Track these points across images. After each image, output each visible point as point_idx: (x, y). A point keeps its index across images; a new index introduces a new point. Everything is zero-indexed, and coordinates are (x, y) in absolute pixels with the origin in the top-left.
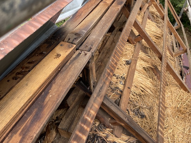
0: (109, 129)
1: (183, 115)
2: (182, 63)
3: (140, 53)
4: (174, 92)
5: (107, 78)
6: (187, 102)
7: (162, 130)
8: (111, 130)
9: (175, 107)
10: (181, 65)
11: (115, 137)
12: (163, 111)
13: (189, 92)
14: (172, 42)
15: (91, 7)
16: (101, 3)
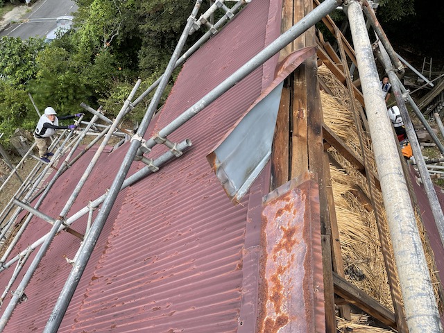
3: (331, 170)
7: (396, 294)
8: (337, 312)
15: (283, 149)
16: (295, 139)
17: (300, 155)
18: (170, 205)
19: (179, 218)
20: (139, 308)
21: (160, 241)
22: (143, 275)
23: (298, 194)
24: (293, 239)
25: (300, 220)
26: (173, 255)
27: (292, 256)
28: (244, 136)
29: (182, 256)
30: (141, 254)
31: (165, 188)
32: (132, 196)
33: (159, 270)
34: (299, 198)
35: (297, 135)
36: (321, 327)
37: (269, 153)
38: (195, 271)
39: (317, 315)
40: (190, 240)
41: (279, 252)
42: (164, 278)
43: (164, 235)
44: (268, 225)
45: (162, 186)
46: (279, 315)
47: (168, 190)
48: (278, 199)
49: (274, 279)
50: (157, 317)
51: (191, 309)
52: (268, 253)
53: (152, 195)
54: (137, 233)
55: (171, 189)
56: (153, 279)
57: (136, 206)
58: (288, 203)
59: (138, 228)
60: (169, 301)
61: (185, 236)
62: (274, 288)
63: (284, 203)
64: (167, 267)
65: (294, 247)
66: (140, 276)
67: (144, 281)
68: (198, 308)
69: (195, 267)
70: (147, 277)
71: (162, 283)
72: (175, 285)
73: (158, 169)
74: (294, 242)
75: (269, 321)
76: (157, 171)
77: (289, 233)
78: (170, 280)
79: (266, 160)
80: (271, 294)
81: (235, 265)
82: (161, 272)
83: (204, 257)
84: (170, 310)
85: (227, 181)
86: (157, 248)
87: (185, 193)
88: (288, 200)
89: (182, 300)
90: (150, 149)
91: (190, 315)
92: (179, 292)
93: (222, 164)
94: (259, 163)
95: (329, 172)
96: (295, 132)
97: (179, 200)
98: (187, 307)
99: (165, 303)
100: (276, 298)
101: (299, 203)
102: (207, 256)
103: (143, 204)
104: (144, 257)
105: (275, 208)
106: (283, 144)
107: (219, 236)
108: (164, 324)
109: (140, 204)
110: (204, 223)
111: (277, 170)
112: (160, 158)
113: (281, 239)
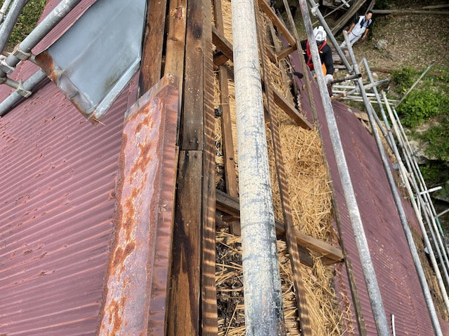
0: (223, 230)
1: (308, 169)
2: (290, 68)
3: (229, 87)
4: (289, 135)
5: (210, 163)
6: (310, 145)
7: (287, 205)
8: (227, 229)
9: (295, 159)
10: (291, 72)
11: (235, 237)
12: (284, 179)
13: (310, 129)
14: (268, 27)
15: (155, 55)
16: (170, 43)
17: (175, 63)
18: (45, 134)
19: (54, 149)
20: (9, 254)
21: (33, 176)
22: (14, 217)
23: (157, 104)
24: (148, 156)
25: (155, 134)
26: (46, 192)
27: (146, 175)
28: (95, 35)
29: (55, 191)
30: (13, 194)
31: (39, 116)
32: (4, 128)
33: (30, 210)
34: (157, 108)
35: (173, 39)
36: (164, 249)
37: (138, 60)
38: (68, 206)
39: (160, 237)
40: (63, 173)
41: (135, 173)
42: (37, 217)
43: (37, 169)
44: (128, 145)
45: (36, 113)
46: (128, 242)
47: (43, 117)
48: (138, 113)
49: (129, 204)
50: (29, 261)
51: (63, 248)
52: (125, 175)
53: (26, 125)
54: (8, 171)
55: (45, 116)
56: (25, 220)
57: (8, 140)
58: (147, 116)
59: (10, 165)
60: (40, 243)
61: (59, 169)
62: (128, 214)
63: (143, 116)
64: (38, 206)
65: (148, 165)
66: (11, 219)
67: (14, 224)
68: (71, 245)
69: (68, 201)
70: (18, 219)
71: (33, 224)
72: (47, 225)
73: (30, 93)
74: (149, 159)
75: (119, 250)
76: (30, 97)
77: (145, 151)
78: (42, 219)
79: (135, 68)
80: (124, 221)
81: (108, 195)
82: (33, 212)
83: (78, 190)
84: (41, 252)
85: (77, 94)
86: (29, 185)
87: (60, 119)
88: (147, 112)
89: (54, 239)
90: (12, 68)
91: (62, 254)
92: (51, 232)
93: (66, 72)
94: (124, 72)
95: (227, 89)
96: (170, 34)
97: (53, 129)
98: (59, 246)
99: (36, 245)
100: (128, 225)
101: (156, 113)
102: (81, 188)
103: (15, 137)
104: (15, 198)
105: (135, 123)
106: (155, 50)
107: (93, 165)
108: (36, 267)
109: (12, 137)
110: (79, 151)
111: (145, 80)
112: (30, 80)
113: (137, 158)
